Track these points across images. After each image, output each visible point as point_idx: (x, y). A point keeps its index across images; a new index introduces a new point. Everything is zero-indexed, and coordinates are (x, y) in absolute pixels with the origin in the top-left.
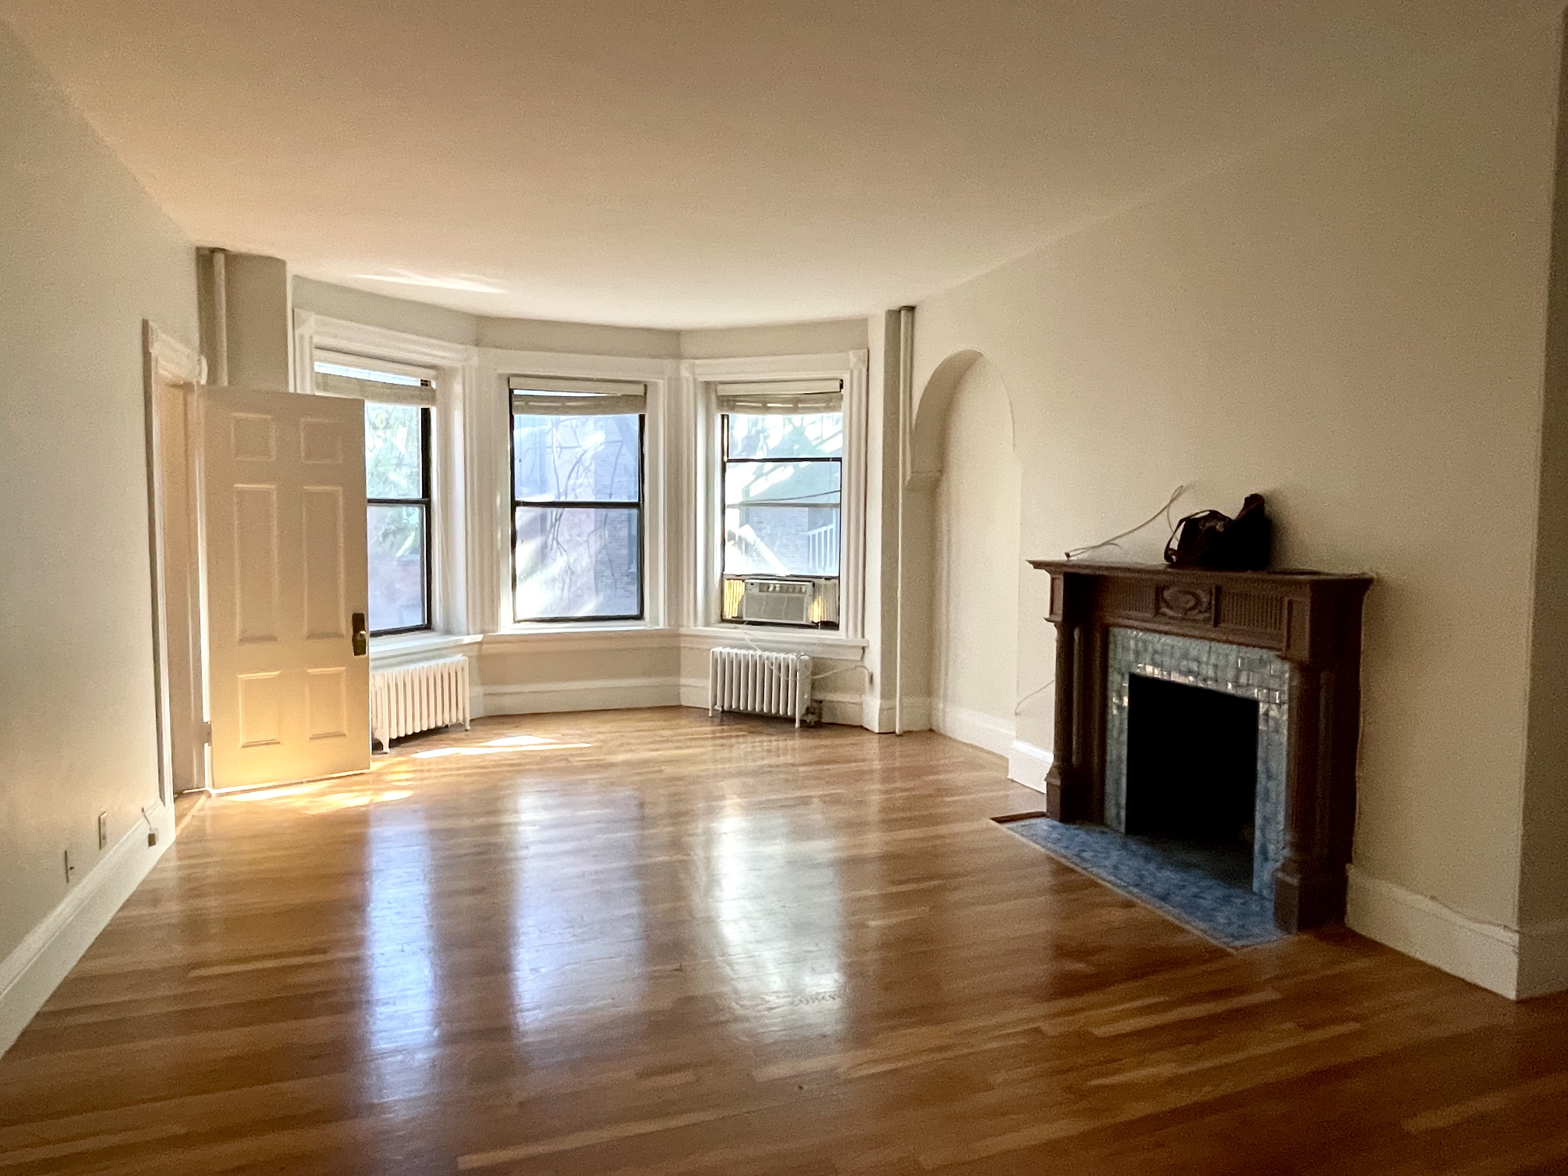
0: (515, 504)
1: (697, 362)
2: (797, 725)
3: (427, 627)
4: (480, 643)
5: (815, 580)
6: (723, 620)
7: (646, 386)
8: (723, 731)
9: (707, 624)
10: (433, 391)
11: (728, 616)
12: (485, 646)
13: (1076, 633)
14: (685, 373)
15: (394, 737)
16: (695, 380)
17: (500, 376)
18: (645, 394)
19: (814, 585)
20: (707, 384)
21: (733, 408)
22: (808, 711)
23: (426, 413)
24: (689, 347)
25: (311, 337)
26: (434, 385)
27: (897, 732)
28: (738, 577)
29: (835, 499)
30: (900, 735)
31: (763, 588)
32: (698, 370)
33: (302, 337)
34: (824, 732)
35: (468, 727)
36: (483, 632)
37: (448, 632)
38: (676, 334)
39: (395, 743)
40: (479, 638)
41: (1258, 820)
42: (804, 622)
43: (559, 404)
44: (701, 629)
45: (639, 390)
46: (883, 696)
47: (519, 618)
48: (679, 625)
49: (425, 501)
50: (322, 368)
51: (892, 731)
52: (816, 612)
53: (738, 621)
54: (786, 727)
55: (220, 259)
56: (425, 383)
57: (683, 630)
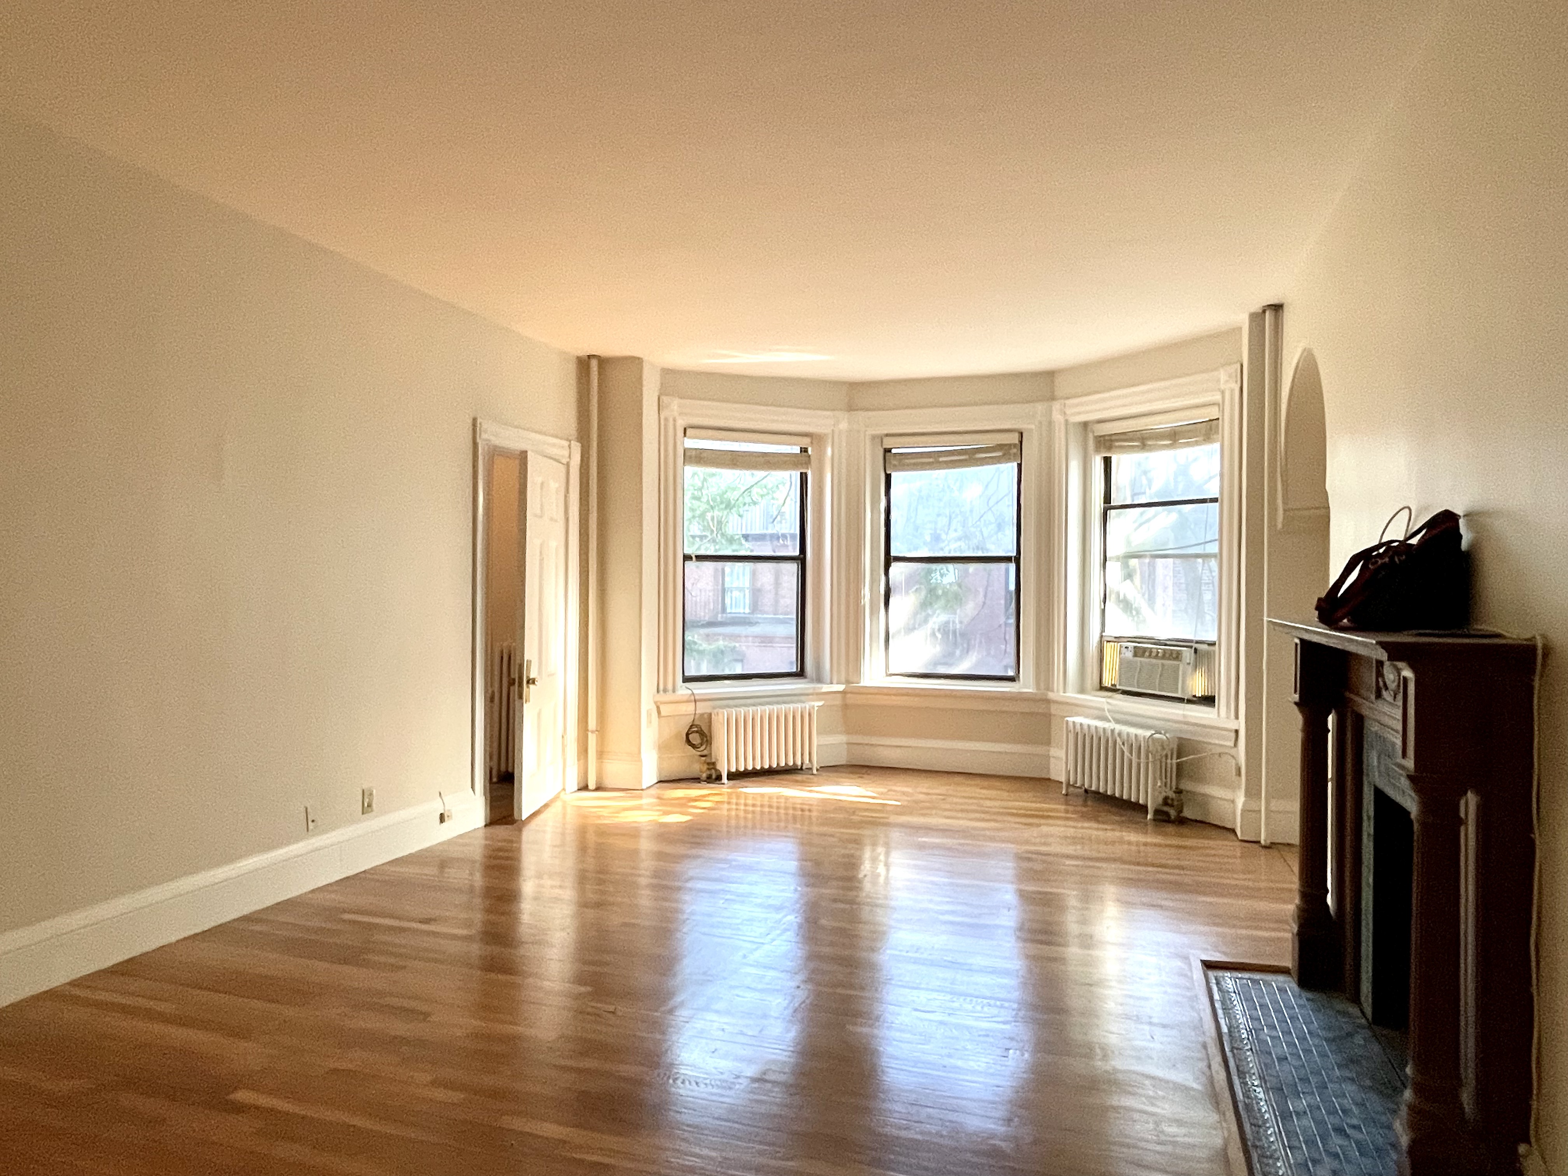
0: (889, 559)
1: (1068, 402)
2: (1149, 817)
3: (800, 674)
4: (844, 693)
5: (1197, 646)
6: (1102, 688)
7: (1022, 434)
8: (1067, 812)
9: (1082, 690)
10: (809, 456)
11: (1107, 683)
12: (849, 696)
14: (1057, 417)
15: (733, 770)
16: (1066, 421)
17: (874, 437)
18: (1021, 442)
19: (1196, 650)
20: (1085, 425)
21: (1110, 448)
22: (1166, 801)
23: (803, 478)
24: (1062, 386)
25: (675, 420)
26: (810, 450)
27: (1263, 842)
28: (1118, 639)
29: (1214, 548)
30: (1265, 847)
31: (1138, 652)
32: (1068, 412)
33: (666, 419)
34: (1185, 830)
35: (815, 772)
36: (848, 682)
37: (819, 680)
38: (1050, 375)
39: (732, 776)
40: (841, 688)
42: (1179, 695)
43: (931, 460)
44: (1072, 694)
45: (1014, 439)
46: (1248, 794)
47: (891, 671)
48: (1049, 688)
49: (801, 559)
50: (691, 443)
51: (1258, 839)
52: (1197, 685)
53: (1113, 690)
54: (1138, 817)
55: (594, 363)
56: (804, 450)
57: (1051, 695)
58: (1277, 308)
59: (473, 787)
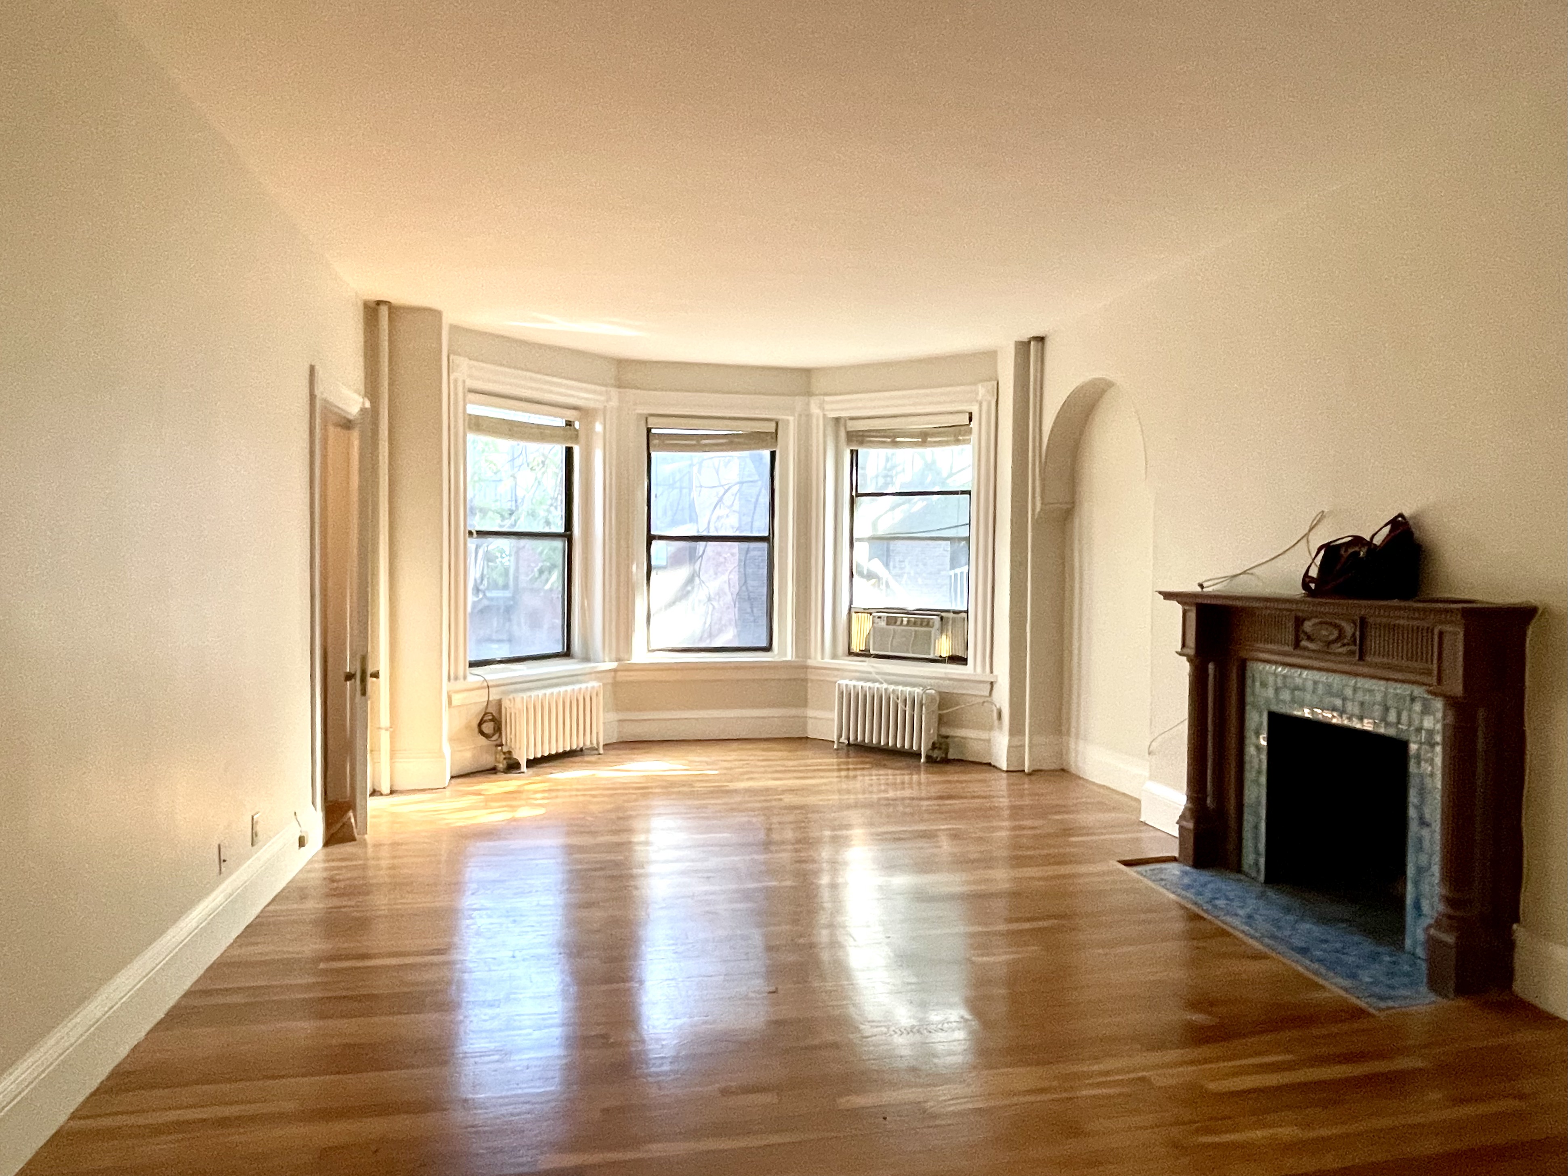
0: (650, 538)
1: (827, 398)
2: (923, 760)
3: (567, 654)
4: (615, 671)
5: (943, 614)
6: (851, 653)
7: (777, 424)
8: (847, 763)
9: (834, 656)
10: (577, 430)
11: (855, 648)
12: (619, 673)
13: (1211, 667)
14: (815, 410)
15: (532, 757)
16: (824, 415)
17: (640, 415)
18: (776, 430)
19: (942, 618)
20: (837, 420)
21: (861, 443)
22: (934, 747)
23: (569, 452)
24: (819, 383)
25: (464, 382)
26: (577, 425)
27: (1026, 770)
28: (867, 611)
29: (963, 532)
30: (1030, 774)
31: (891, 621)
32: (827, 407)
33: (456, 381)
34: (949, 768)
35: (601, 751)
36: (618, 660)
37: (586, 659)
38: (807, 372)
39: (531, 763)
40: (614, 665)
41: (1411, 870)
42: (931, 656)
43: (694, 442)
44: (828, 661)
45: (770, 427)
46: (1012, 733)
47: (652, 647)
48: (807, 656)
49: (567, 535)
50: (473, 409)
51: (1020, 769)
52: (944, 646)
53: (865, 654)
54: (911, 761)
55: (384, 311)
56: (569, 424)
57: (811, 662)
58: (1041, 339)
59: (314, 803)
